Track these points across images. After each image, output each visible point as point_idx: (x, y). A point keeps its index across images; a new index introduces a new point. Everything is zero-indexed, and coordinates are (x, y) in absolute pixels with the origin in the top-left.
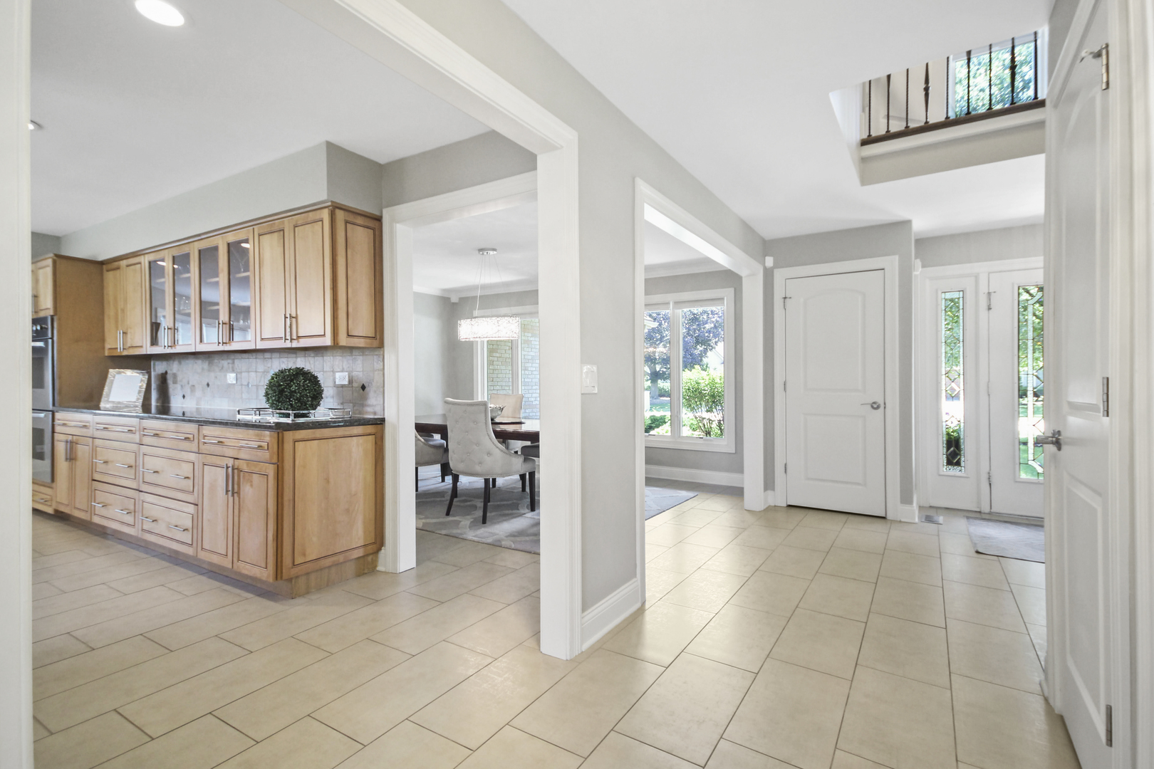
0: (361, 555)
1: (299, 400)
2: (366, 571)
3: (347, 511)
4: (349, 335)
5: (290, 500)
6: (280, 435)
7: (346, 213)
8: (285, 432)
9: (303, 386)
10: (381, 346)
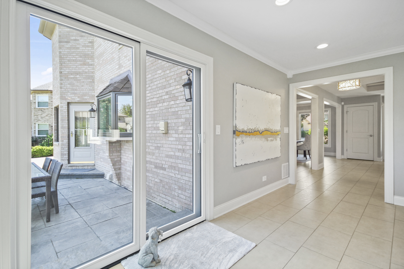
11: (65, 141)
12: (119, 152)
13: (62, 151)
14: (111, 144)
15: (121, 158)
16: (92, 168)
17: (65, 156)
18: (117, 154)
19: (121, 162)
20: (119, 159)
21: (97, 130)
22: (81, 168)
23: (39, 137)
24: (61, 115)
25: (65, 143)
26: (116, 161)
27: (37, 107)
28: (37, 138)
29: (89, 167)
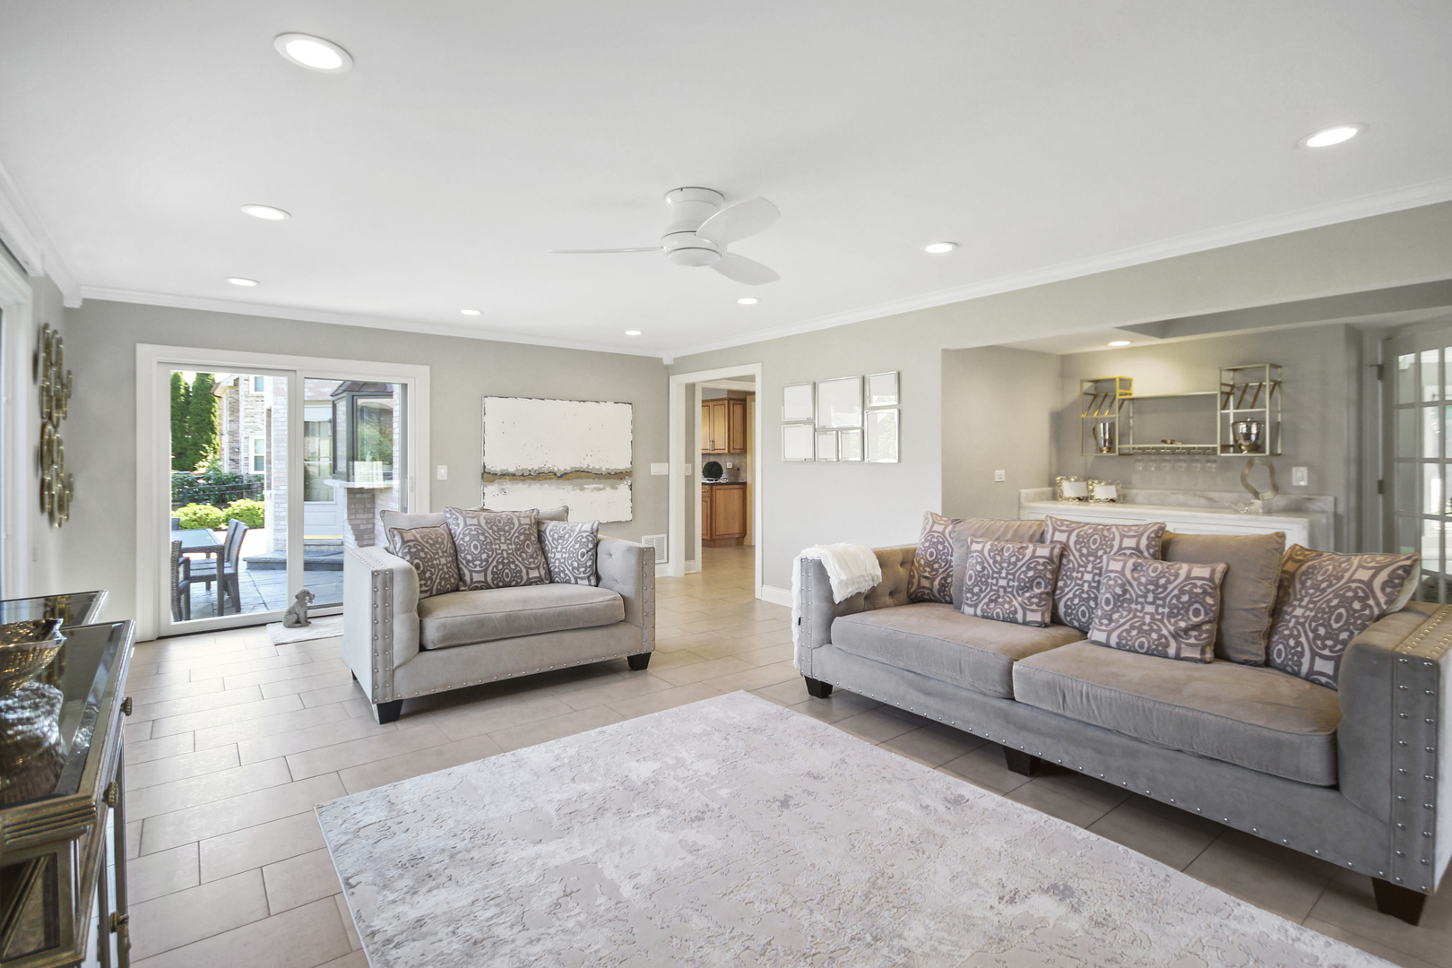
0: (738, 536)
1: (715, 474)
3: (733, 518)
4: (734, 449)
7: (733, 400)
8: (710, 487)
9: (716, 469)
10: (745, 453)
11: (282, 488)
12: (369, 513)
13: (277, 509)
14: (352, 496)
15: (374, 524)
16: (338, 549)
17: (282, 523)
18: (366, 516)
19: (373, 532)
20: (370, 526)
21: (345, 461)
22: (314, 548)
23: (256, 476)
24: (275, 430)
25: (282, 492)
26: (364, 531)
27: (252, 392)
28: (252, 479)
29: (332, 548)
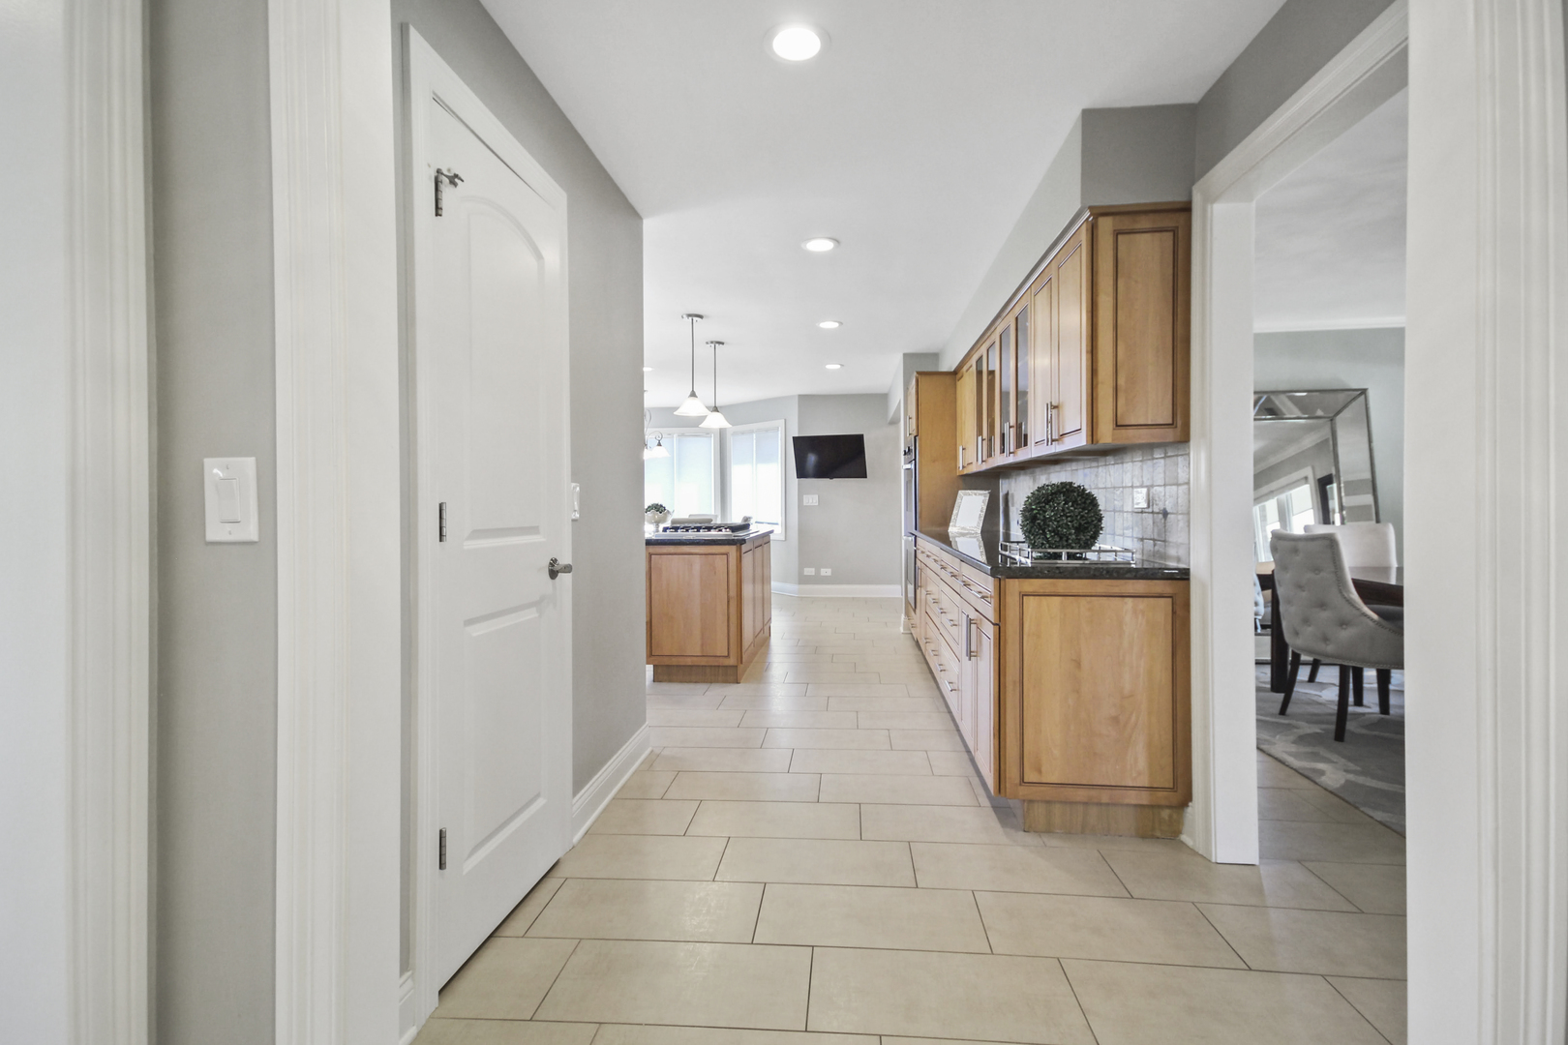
0: (1145, 802)
1: (1055, 532)
2: (1158, 834)
3: (1115, 720)
4: (1118, 426)
5: (1015, 682)
6: (1002, 582)
7: (1118, 218)
8: (1007, 580)
9: (1063, 510)
10: (1184, 439)
